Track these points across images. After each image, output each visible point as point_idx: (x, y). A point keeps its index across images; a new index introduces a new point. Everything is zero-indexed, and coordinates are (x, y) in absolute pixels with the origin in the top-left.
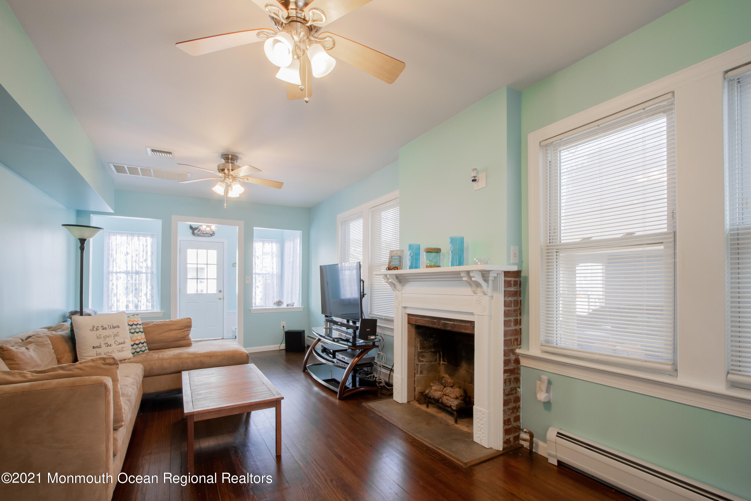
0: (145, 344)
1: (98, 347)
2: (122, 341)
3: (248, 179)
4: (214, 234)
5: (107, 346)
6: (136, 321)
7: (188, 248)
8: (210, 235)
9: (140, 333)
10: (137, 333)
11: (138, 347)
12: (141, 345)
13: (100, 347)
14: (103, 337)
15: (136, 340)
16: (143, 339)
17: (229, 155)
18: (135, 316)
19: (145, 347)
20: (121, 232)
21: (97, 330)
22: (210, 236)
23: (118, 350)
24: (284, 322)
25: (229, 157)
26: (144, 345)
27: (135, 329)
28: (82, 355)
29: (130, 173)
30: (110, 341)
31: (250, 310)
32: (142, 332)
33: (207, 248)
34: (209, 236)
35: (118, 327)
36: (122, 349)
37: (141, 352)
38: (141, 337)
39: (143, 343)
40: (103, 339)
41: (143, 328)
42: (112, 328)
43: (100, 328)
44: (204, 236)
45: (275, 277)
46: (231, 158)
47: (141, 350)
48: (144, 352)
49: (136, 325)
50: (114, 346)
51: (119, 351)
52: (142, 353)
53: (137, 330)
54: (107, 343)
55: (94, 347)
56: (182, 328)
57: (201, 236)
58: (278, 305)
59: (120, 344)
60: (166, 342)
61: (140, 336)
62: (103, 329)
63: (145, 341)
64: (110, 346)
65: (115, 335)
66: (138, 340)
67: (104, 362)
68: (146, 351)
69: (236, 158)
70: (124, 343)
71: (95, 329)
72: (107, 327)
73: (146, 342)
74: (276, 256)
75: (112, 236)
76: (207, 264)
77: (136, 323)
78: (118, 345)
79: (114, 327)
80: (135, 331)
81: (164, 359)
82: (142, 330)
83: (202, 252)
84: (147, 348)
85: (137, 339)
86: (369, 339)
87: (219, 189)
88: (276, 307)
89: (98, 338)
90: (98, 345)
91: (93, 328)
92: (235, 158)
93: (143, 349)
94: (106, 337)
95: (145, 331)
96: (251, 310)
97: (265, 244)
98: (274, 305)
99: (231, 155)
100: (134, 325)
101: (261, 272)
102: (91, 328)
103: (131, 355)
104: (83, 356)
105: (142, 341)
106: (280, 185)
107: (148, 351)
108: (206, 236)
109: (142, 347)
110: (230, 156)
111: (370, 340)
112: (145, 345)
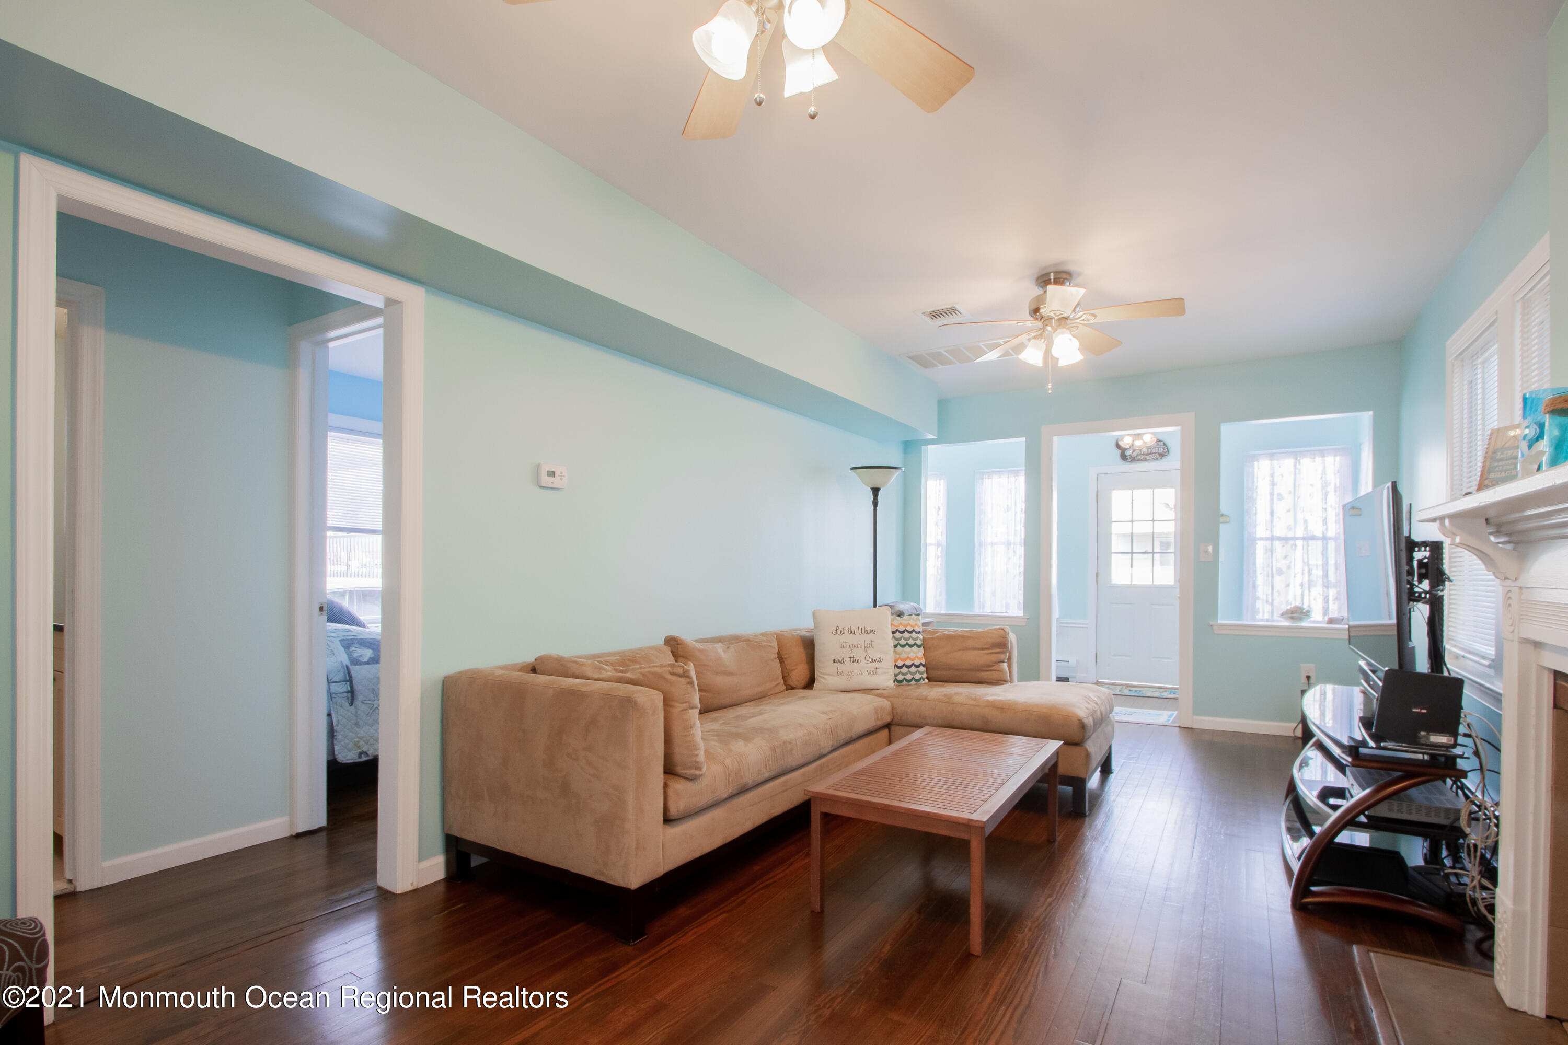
0: (922, 669)
1: (840, 661)
2: (878, 657)
3: (1095, 316)
4: (1168, 452)
5: (853, 662)
6: (911, 626)
7: (1114, 489)
8: (1158, 456)
9: (915, 647)
10: (911, 646)
11: (909, 671)
12: (913, 669)
13: (842, 662)
14: (848, 647)
15: (906, 659)
16: (919, 659)
17: (1049, 274)
18: (913, 616)
19: (921, 673)
20: (999, 470)
21: (842, 633)
22: (1160, 458)
23: (869, 671)
24: (1312, 666)
25: (1050, 279)
26: (919, 669)
27: (907, 639)
28: (821, 671)
29: (942, 364)
30: (859, 654)
31: (1212, 626)
32: (919, 646)
33: (1152, 485)
34: (1157, 459)
35: (874, 632)
36: (875, 670)
37: (913, 682)
38: (917, 655)
39: (917, 666)
40: (848, 649)
41: (924, 640)
42: (863, 633)
43: (846, 632)
44: (1146, 460)
45: (1332, 545)
46: (1054, 279)
47: (913, 678)
48: (919, 683)
49: (910, 632)
50: (863, 663)
51: (870, 673)
52: (915, 683)
53: (911, 642)
54: (853, 658)
55: (835, 661)
56: (986, 646)
57: (1139, 460)
58: (1292, 618)
59: (873, 661)
60: (957, 670)
61: (914, 652)
62: (851, 634)
63: (921, 663)
64: (858, 662)
65: (868, 646)
66: (911, 659)
67: (671, 671)
68: (922, 682)
69: (1068, 277)
70: (879, 660)
71: (839, 632)
72: (857, 630)
73: (924, 666)
74: (1335, 491)
75: (986, 478)
76: (1132, 521)
77: (910, 629)
78: (871, 662)
79: (867, 632)
80: (907, 643)
81: (925, 699)
82: (919, 642)
83: (1143, 495)
84: (925, 676)
85: (908, 658)
86: (1423, 741)
87: (1033, 356)
88: (1286, 623)
89: (842, 647)
90: (841, 658)
91: (837, 630)
92: (1064, 276)
93: (917, 676)
94: (852, 647)
95: (926, 645)
96: (1214, 627)
97: (1301, 461)
98: (1281, 619)
99: (1054, 272)
100: (906, 632)
101: (1290, 535)
102: (834, 630)
103: (891, 683)
104: (821, 673)
105: (917, 662)
106: (1177, 306)
107: (926, 681)
108: (1149, 460)
109: (915, 673)
110: (1052, 277)
111: (1423, 745)
112: (922, 671)
